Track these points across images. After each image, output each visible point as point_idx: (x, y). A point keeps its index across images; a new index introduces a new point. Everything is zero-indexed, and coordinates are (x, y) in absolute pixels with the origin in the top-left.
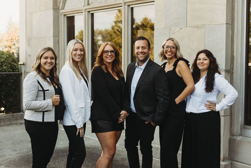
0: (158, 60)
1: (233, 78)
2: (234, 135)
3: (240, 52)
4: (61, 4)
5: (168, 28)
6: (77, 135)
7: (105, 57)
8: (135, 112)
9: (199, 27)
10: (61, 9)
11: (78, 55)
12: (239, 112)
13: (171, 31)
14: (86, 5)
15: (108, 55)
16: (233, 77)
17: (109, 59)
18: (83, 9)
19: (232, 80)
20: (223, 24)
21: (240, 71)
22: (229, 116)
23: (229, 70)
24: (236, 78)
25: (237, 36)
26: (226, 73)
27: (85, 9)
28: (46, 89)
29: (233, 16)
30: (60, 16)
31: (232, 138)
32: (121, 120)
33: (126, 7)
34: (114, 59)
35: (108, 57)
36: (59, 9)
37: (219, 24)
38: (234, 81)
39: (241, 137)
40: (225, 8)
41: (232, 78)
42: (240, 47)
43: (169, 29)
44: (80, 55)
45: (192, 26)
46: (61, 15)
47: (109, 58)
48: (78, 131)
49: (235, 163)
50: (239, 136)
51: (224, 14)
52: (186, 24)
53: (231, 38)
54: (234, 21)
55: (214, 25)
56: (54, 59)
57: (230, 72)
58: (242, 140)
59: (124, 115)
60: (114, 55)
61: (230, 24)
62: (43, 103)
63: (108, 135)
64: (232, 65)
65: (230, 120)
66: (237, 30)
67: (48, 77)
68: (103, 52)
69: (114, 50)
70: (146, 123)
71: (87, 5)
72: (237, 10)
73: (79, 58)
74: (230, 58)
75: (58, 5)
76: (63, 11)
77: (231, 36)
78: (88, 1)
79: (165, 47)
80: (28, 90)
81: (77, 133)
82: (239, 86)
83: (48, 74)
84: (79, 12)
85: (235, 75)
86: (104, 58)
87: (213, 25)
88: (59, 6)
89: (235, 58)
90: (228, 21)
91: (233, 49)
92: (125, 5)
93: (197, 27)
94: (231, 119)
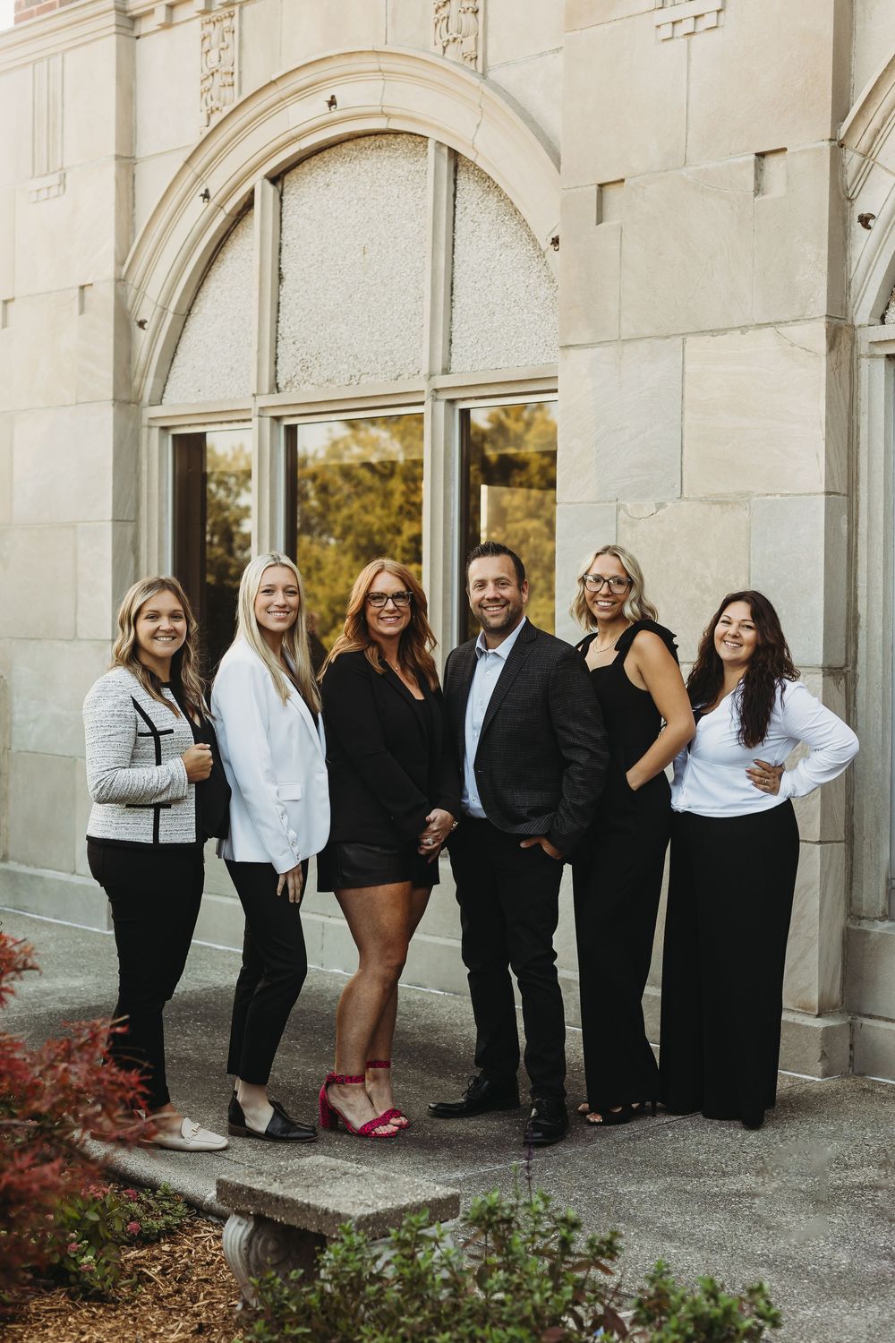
0: (569, 630)
1: (855, 697)
2: (863, 918)
3: (881, 600)
4: (150, 382)
5: (610, 502)
6: (279, 894)
7: (373, 615)
8: (483, 815)
9: (727, 503)
10: (150, 401)
11: (277, 609)
12: (878, 831)
13: (622, 513)
14: (266, 390)
15: (386, 608)
16: (855, 694)
17: (390, 625)
18: (254, 406)
19: (852, 705)
20: (817, 494)
21: (883, 672)
22: (839, 842)
23: (841, 668)
24: (868, 698)
25: (869, 537)
26: (828, 678)
27: (261, 408)
28: (162, 729)
29: (855, 463)
30: (145, 431)
31: (855, 927)
32: (429, 841)
33: (441, 406)
34: (407, 623)
35: (384, 615)
36: (138, 402)
37: (801, 495)
38: (861, 708)
39: (887, 924)
40: (820, 433)
41: (852, 698)
42: (881, 580)
43: (615, 504)
44: (284, 606)
45: (700, 496)
46: (150, 427)
47: (389, 619)
48: (281, 880)
49: (867, 1022)
50: (882, 919)
51: (817, 456)
52: (678, 486)
53: (846, 548)
54: (857, 483)
55: (782, 495)
56: (181, 617)
57: (845, 675)
58: (889, 933)
59: (440, 824)
60: (408, 610)
61: (844, 495)
62: (156, 775)
63: (385, 897)
64: (853, 649)
65: (847, 860)
66: (869, 516)
67: (166, 685)
68: (368, 597)
69: (406, 593)
70: (523, 845)
71: (271, 392)
72: (869, 441)
73: (280, 620)
74: (844, 621)
75: (136, 383)
76: (156, 411)
77: (845, 539)
78: (273, 374)
79: (590, 578)
80: (101, 734)
81: (280, 888)
82: (880, 728)
83: (164, 676)
84: (233, 418)
85: (862, 687)
86: (372, 620)
87: (778, 496)
88: (139, 391)
89: (863, 622)
90: (834, 484)
91: (856, 588)
92: (435, 400)
93: (721, 502)
94: (852, 858)
